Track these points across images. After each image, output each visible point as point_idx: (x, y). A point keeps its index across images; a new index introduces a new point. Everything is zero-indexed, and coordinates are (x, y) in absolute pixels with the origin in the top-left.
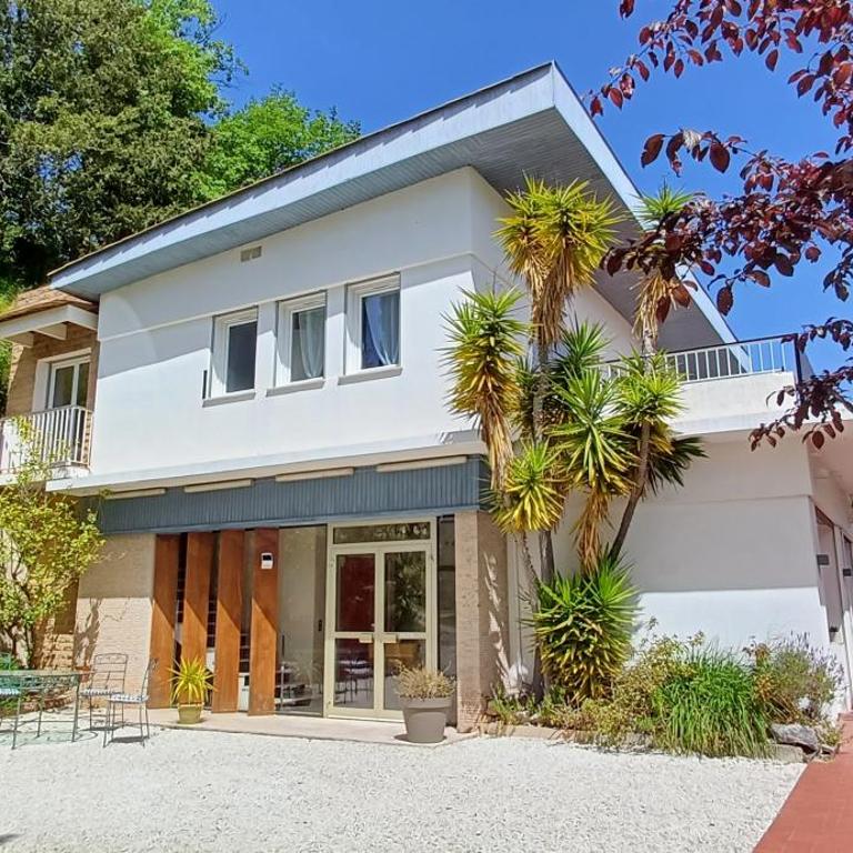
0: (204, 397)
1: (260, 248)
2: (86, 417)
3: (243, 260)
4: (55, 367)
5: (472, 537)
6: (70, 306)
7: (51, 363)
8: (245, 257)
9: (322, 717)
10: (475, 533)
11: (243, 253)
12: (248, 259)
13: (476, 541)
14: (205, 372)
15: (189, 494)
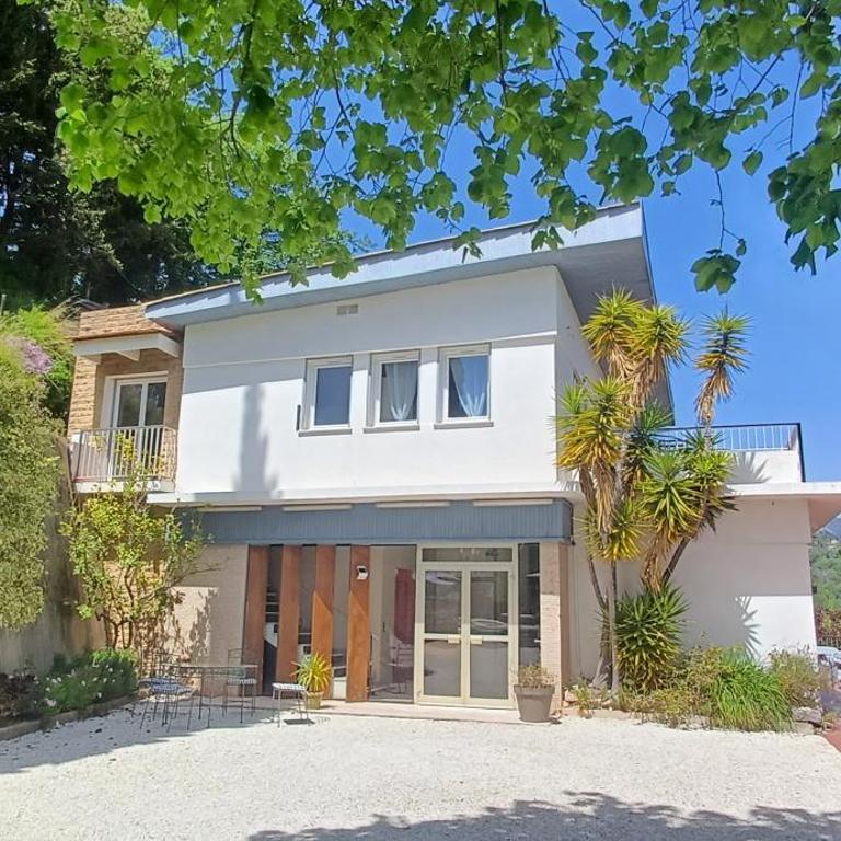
0: (298, 428)
1: (356, 306)
2: (164, 433)
3: (339, 314)
4: (120, 384)
5: (555, 563)
6: (160, 335)
7: (116, 380)
8: (341, 311)
9: (412, 703)
10: (557, 559)
11: (340, 308)
12: (345, 313)
13: (558, 566)
14: (299, 407)
15: (287, 512)
